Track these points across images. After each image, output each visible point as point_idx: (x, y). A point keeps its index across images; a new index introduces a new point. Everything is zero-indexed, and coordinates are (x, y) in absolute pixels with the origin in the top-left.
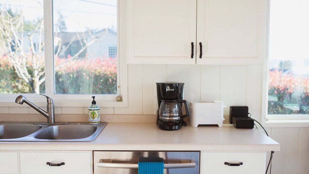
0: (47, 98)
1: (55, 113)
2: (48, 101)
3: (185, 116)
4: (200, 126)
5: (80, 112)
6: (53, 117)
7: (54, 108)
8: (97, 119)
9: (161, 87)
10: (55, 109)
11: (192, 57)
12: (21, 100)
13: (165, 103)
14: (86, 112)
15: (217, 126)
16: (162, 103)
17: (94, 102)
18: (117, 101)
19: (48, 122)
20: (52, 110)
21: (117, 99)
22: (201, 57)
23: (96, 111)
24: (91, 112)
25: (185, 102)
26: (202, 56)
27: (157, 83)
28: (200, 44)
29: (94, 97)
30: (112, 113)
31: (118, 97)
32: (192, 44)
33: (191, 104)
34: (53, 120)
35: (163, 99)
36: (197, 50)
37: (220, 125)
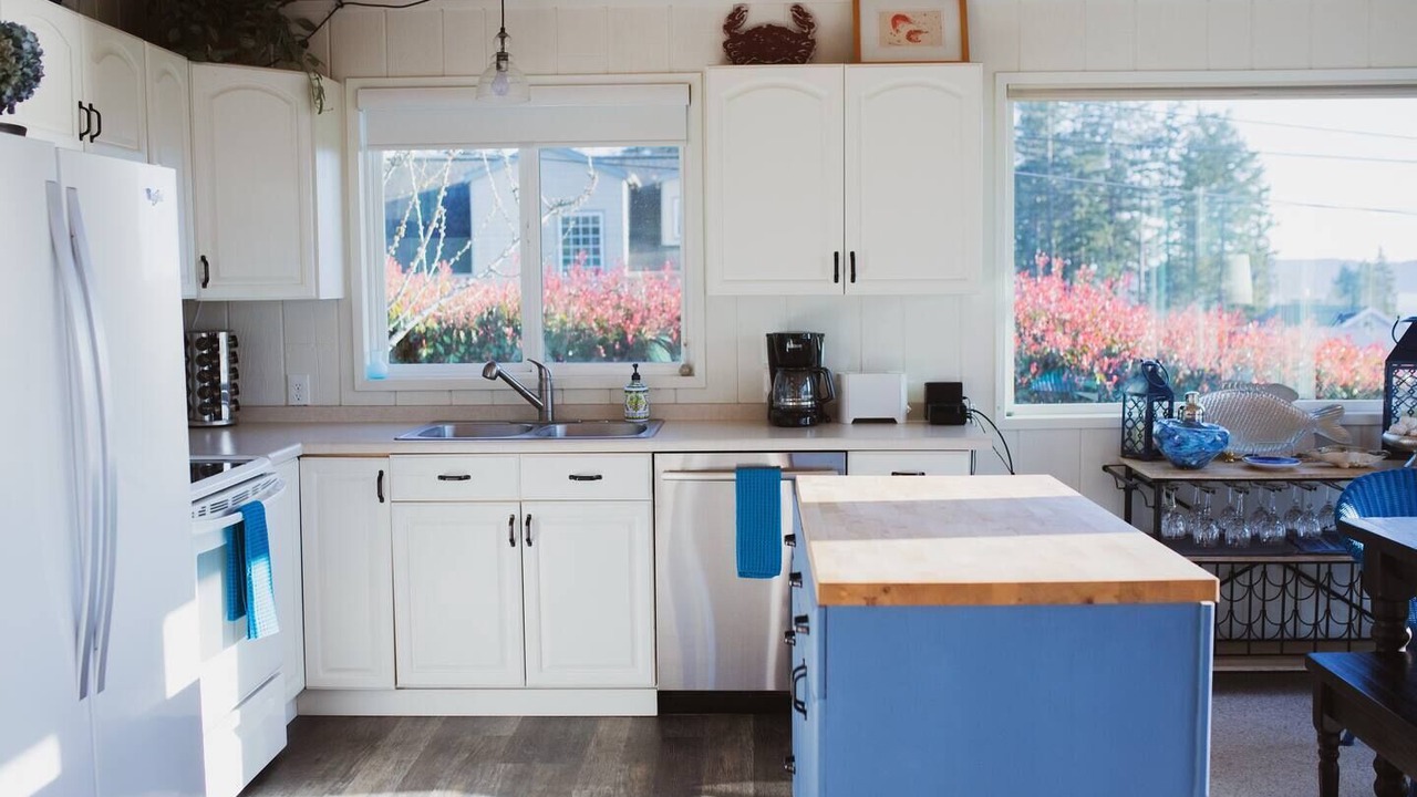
0: (540, 367)
1: (555, 402)
2: (541, 374)
3: (826, 400)
4: (857, 421)
5: (603, 399)
6: (550, 409)
7: (552, 390)
8: (642, 412)
9: (776, 342)
10: (555, 392)
11: (836, 280)
12: (494, 372)
13: (785, 374)
14: (620, 398)
15: (892, 421)
16: (778, 374)
17: (636, 377)
18: (683, 375)
19: (540, 419)
20: (549, 393)
21: (681, 371)
22: (853, 280)
23: (640, 395)
24: (629, 396)
25: (826, 371)
26: (856, 279)
27: (768, 335)
28: (852, 254)
29: (636, 366)
30: (673, 401)
31: (683, 366)
32: (837, 255)
34: (550, 416)
35: (781, 366)
36: (845, 266)
37: (901, 419)
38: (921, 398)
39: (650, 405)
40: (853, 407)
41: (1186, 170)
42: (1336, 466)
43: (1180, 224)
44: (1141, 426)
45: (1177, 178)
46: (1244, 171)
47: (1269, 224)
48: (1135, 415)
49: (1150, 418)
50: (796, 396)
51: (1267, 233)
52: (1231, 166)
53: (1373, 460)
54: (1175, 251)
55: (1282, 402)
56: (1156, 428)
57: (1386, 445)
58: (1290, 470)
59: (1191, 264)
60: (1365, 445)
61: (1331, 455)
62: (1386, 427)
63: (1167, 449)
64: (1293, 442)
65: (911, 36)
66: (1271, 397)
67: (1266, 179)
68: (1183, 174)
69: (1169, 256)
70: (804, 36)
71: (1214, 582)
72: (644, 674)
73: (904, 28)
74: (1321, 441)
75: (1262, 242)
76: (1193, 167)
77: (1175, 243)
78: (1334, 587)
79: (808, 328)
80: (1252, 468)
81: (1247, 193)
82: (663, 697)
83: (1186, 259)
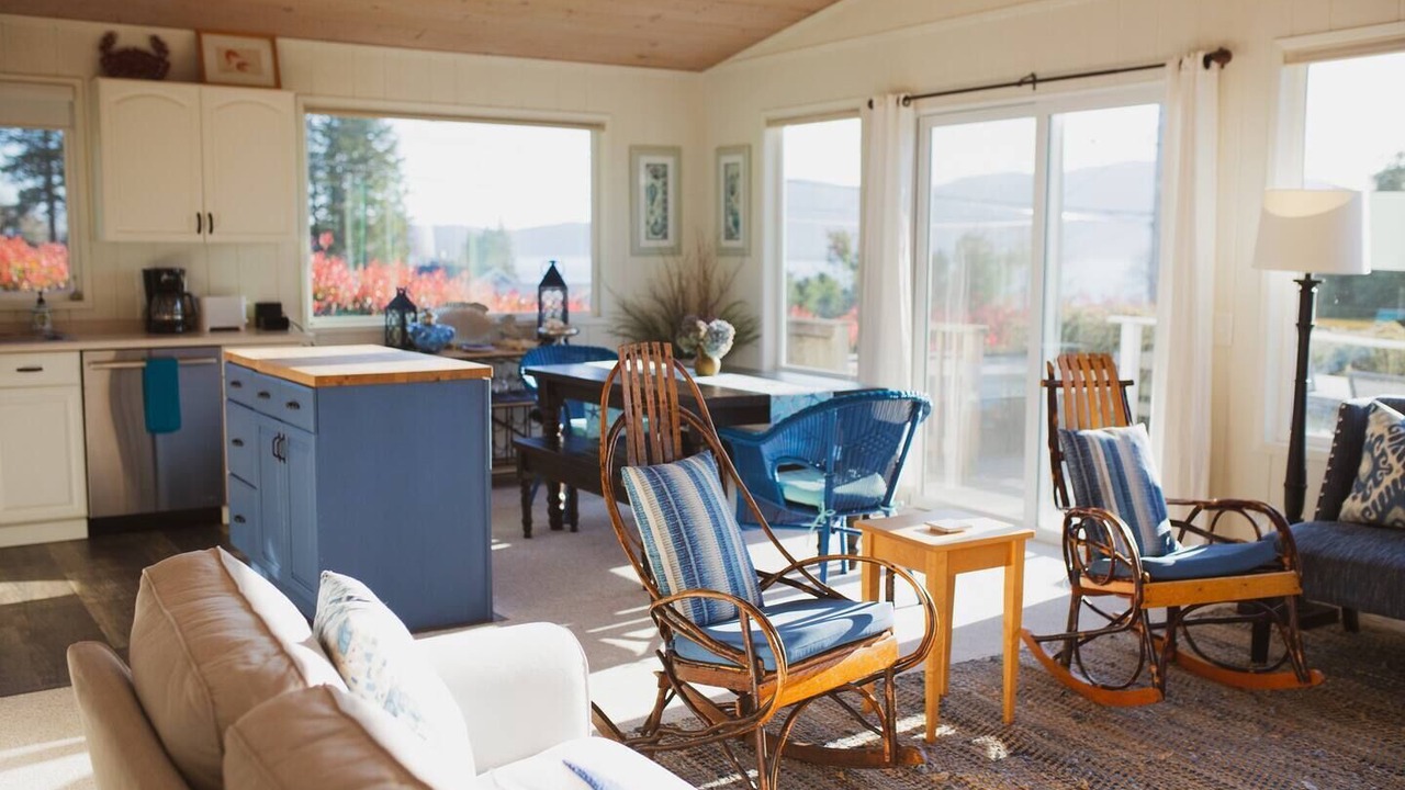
3: (191, 315)
4: (213, 329)
8: (48, 326)
9: (151, 275)
11: (199, 231)
13: (158, 296)
14: (29, 317)
15: (235, 329)
16: (155, 299)
17: (41, 301)
18: (74, 300)
21: (71, 297)
22: (211, 231)
23: (46, 314)
24: (37, 315)
25: (189, 295)
26: (215, 230)
27: (144, 270)
28: (210, 216)
30: (67, 319)
31: (73, 294)
32: (199, 215)
33: (198, 301)
35: (155, 293)
36: (205, 222)
37: (242, 328)
38: (253, 315)
39: (54, 323)
40: (210, 320)
41: (330, 137)
42: (514, 349)
43: (325, 189)
44: (398, 329)
45: (321, 145)
46: (382, 141)
47: (406, 191)
48: (394, 323)
49: (403, 324)
50: (172, 313)
51: (405, 200)
52: (370, 136)
53: (534, 345)
54: (322, 214)
55: (480, 313)
56: (409, 329)
57: (540, 336)
58: (488, 352)
59: (337, 228)
60: (529, 337)
61: (511, 343)
62: (540, 324)
63: (418, 341)
64: (488, 336)
65: (241, 67)
66: (474, 310)
67: (401, 151)
68: (326, 141)
69: (316, 219)
70: (162, 60)
71: (490, 369)
72: (79, 507)
73: (235, 61)
74: (503, 336)
75: (400, 208)
76: (335, 135)
77: (321, 206)
78: (515, 426)
79: (175, 265)
80: (467, 351)
81: (386, 163)
82: (93, 523)
83: (332, 222)
